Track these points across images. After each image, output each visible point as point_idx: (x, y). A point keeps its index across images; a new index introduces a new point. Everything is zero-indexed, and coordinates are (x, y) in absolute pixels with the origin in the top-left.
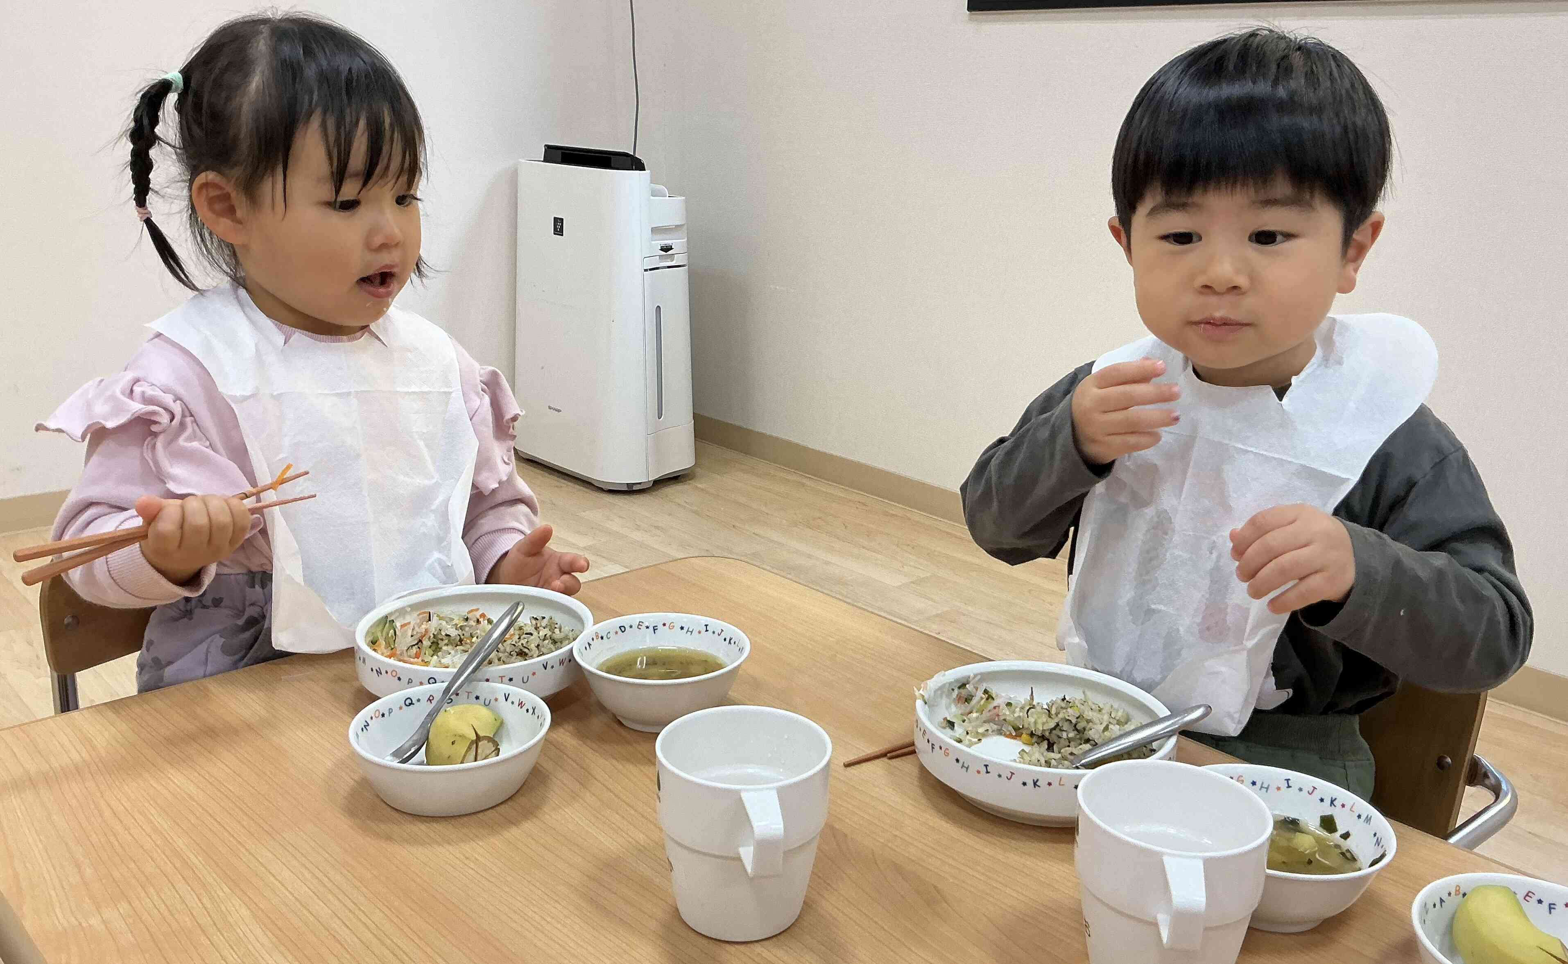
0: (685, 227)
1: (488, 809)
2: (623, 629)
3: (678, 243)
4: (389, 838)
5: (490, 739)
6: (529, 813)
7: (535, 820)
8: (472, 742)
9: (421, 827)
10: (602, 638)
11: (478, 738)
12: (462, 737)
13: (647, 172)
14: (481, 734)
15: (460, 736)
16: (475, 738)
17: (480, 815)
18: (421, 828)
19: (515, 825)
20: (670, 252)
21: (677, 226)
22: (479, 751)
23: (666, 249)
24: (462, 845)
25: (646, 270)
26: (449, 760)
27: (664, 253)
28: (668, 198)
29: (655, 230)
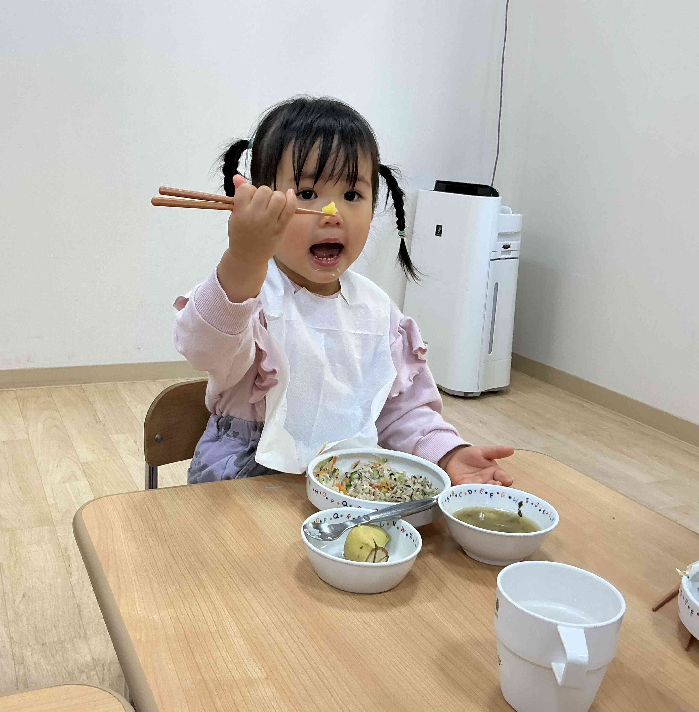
0: (520, 234)
1: (379, 593)
2: (470, 492)
3: (515, 244)
4: (319, 599)
5: (383, 549)
6: (404, 601)
7: (407, 607)
8: (373, 550)
9: (339, 597)
10: (456, 496)
11: (377, 548)
12: (367, 545)
13: (500, 197)
14: (379, 545)
15: (366, 544)
16: (374, 547)
17: (374, 596)
18: (337, 596)
19: (395, 607)
20: (508, 249)
21: (515, 233)
22: (377, 556)
23: (506, 247)
24: (362, 613)
25: (491, 260)
26: (358, 558)
27: (504, 249)
28: (511, 214)
29: (501, 235)
